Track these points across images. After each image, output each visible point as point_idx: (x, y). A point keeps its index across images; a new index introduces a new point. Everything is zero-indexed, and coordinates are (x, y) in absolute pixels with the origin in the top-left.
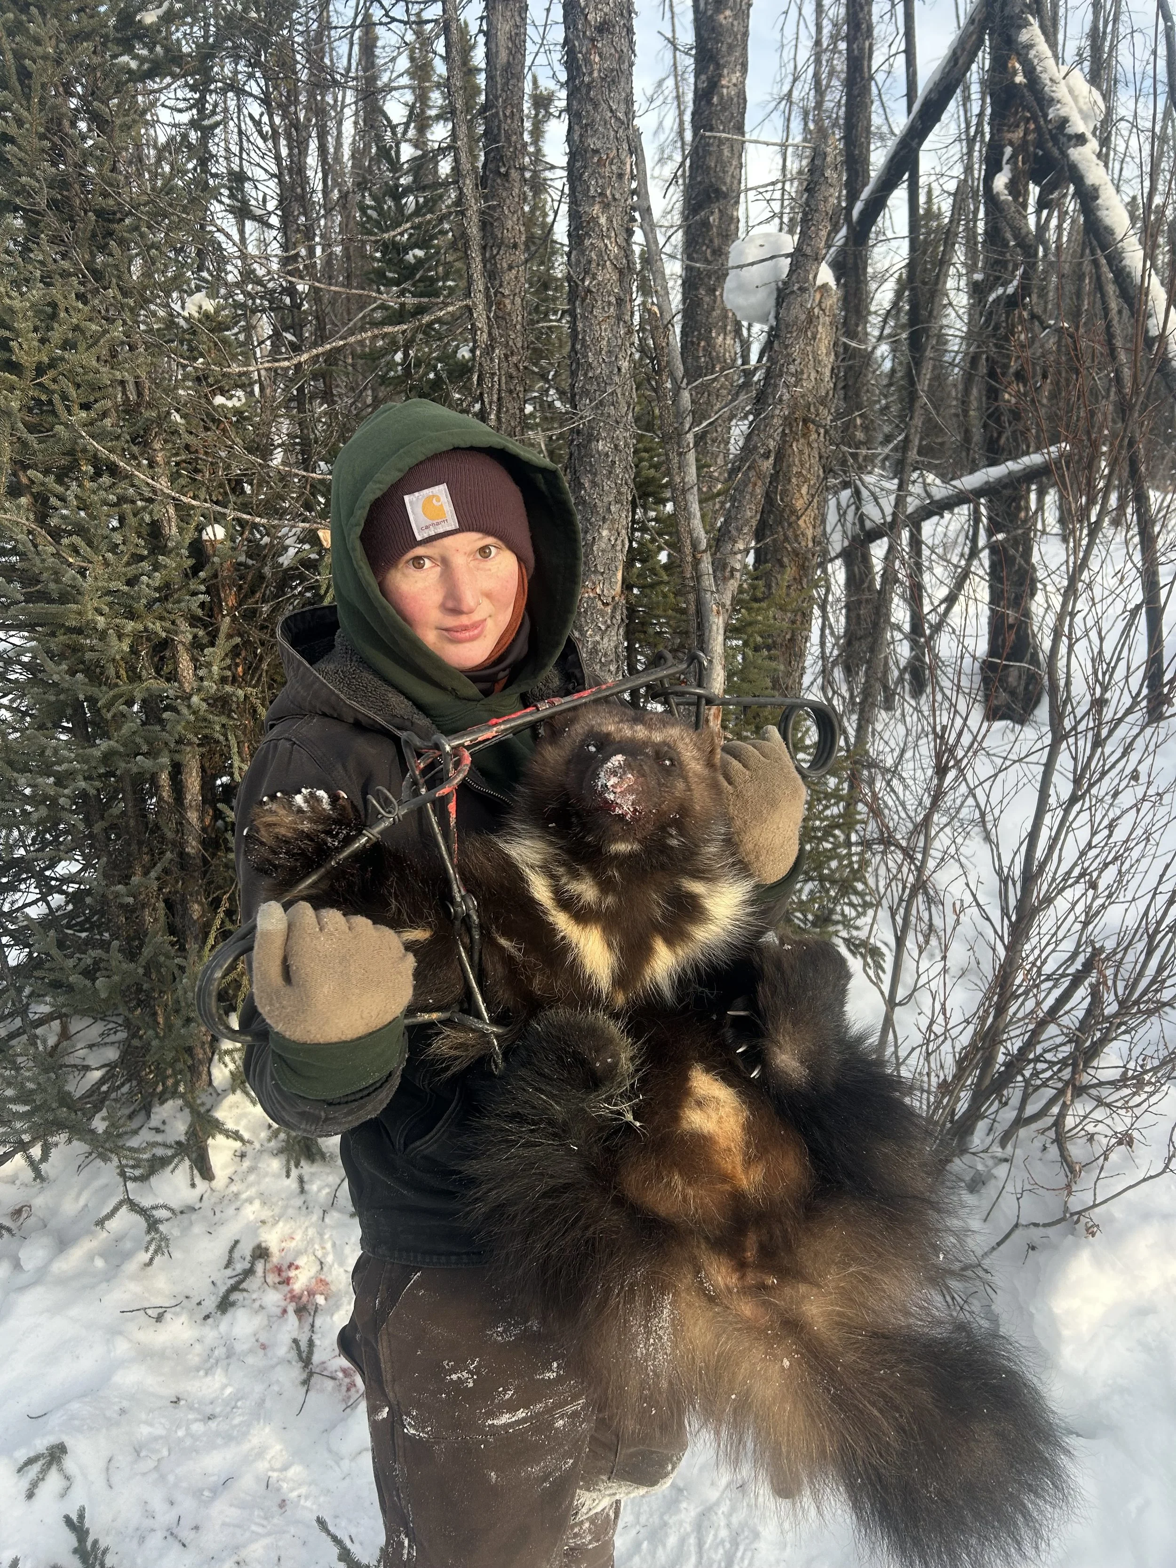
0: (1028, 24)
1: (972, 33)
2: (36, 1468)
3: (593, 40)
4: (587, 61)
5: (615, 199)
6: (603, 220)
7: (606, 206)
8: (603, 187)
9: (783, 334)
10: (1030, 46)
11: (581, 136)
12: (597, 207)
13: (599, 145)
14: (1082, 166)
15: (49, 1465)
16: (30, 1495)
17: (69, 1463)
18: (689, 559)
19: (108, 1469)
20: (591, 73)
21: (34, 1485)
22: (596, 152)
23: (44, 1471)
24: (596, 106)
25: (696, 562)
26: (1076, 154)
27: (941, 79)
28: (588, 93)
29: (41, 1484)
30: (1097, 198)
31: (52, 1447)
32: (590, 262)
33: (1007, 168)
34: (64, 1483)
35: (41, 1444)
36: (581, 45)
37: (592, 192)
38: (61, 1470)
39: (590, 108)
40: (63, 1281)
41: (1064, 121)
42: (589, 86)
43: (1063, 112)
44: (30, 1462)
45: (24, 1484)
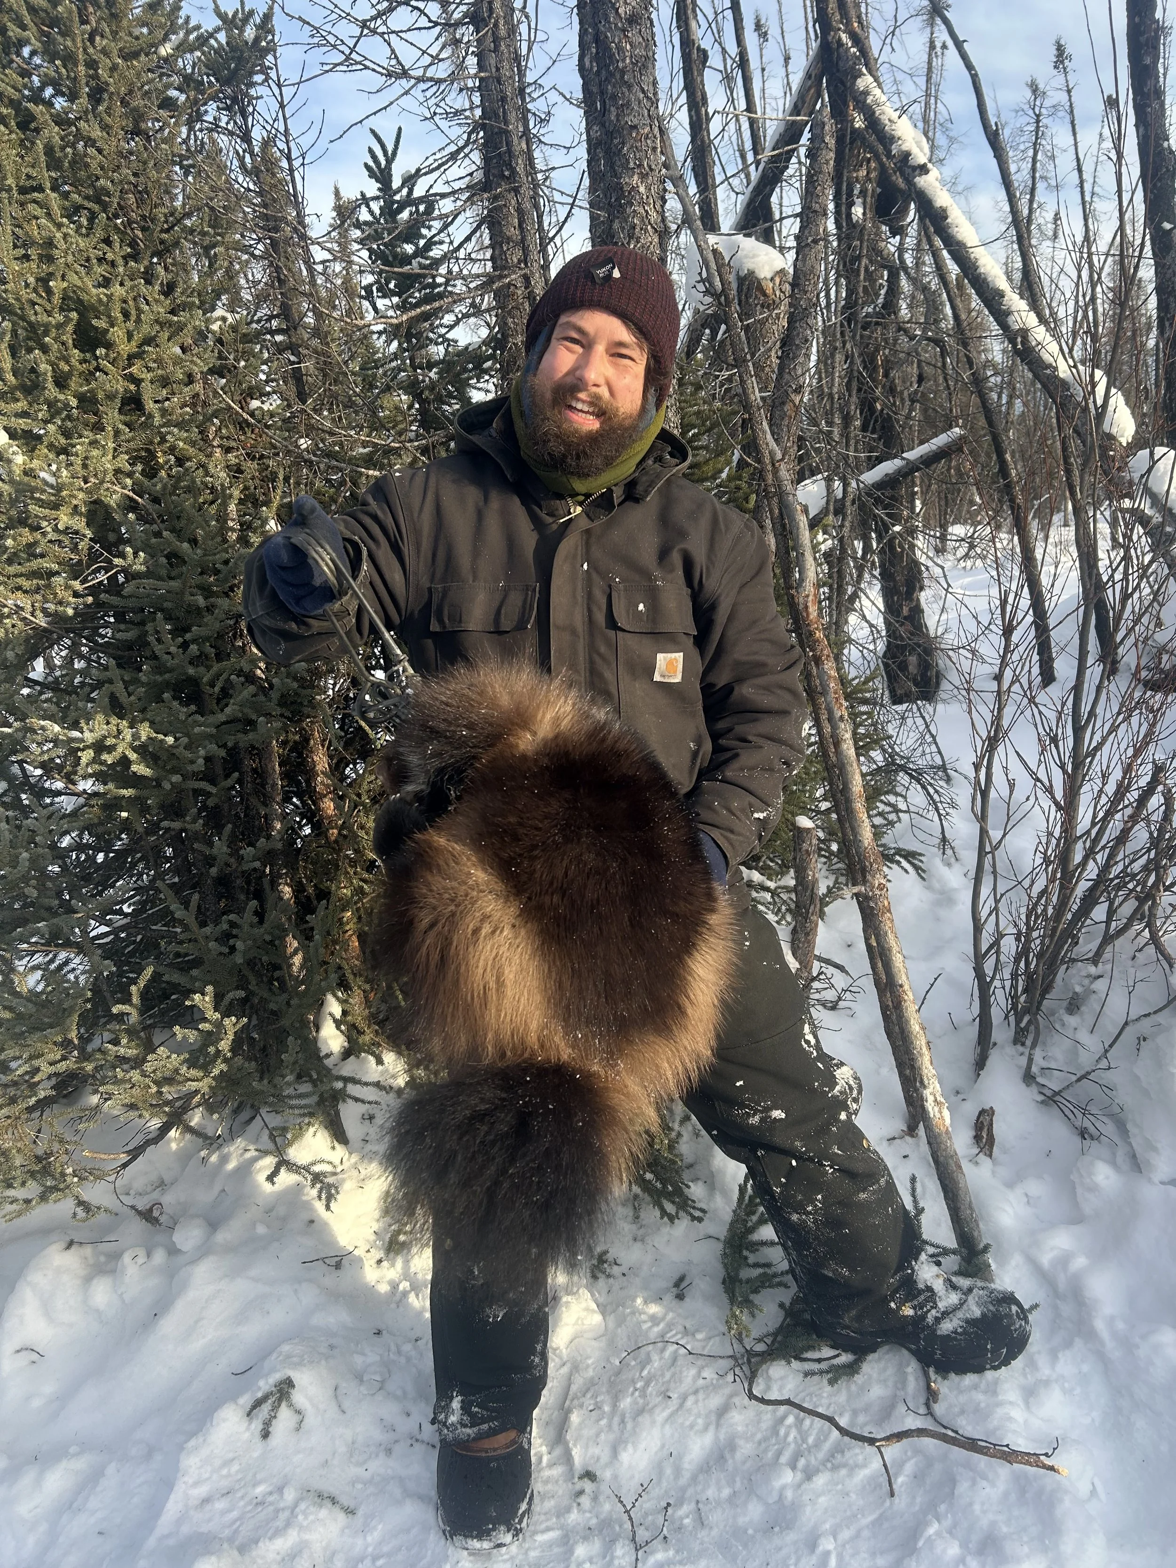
0: (860, 74)
1: (810, 88)
2: (266, 1407)
3: (624, 30)
4: (620, 49)
5: (651, 170)
6: (642, 189)
7: (643, 177)
8: (640, 159)
9: (801, 282)
10: (866, 93)
11: (618, 115)
12: (636, 177)
13: (636, 121)
14: (930, 192)
15: (280, 1400)
16: (266, 1435)
17: (298, 1397)
18: (769, 468)
19: (336, 1396)
20: (624, 60)
21: (267, 1424)
22: (635, 127)
23: (275, 1408)
24: (630, 87)
25: (776, 471)
26: (922, 181)
27: (786, 131)
28: (622, 77)
29: (274, 1422)
30: (946, 218)
31: (281, 1383)
32: (634, 227)
33: (859, 201)
34: (297, 1418)
35: (266, 1385)
36: (613, 36)
37: (632, 165)
38: (291, 1405)
39: (625, 90)
40: (230, 1249)
41: (907, 155)
42: (623, 72)
43: (905, 147)
44: (258, 1404)
45: (257, 1425)
